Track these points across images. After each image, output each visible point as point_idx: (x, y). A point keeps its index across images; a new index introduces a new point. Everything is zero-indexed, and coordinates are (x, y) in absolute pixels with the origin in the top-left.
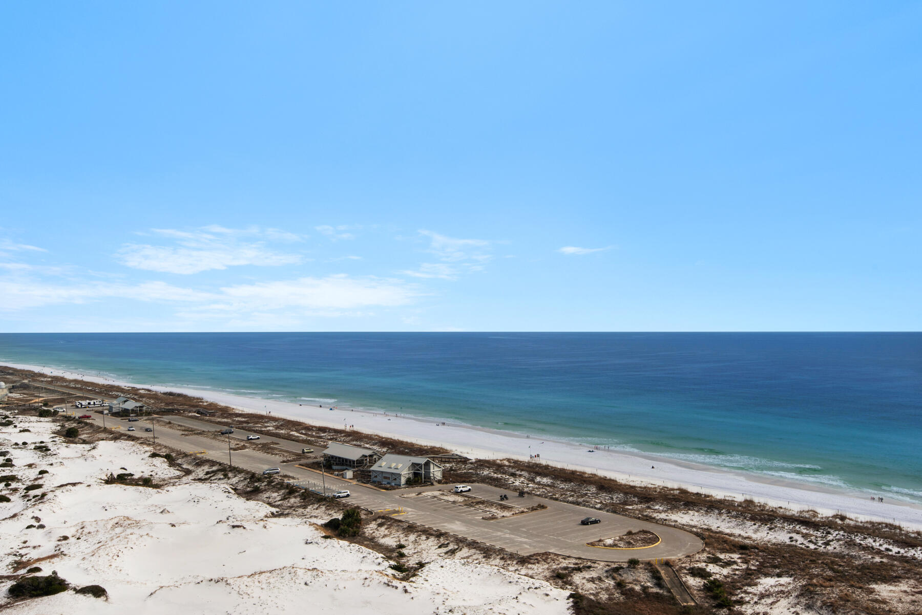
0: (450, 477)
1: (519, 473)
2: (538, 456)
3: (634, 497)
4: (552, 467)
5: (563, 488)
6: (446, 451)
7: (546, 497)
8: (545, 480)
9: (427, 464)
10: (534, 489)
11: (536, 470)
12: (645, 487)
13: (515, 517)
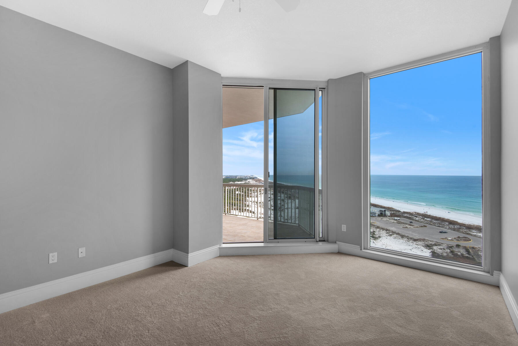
0: (392, 215)
1: (419, 216)
2: (427, 212)
3: (464, 227)
4: (432, 216)
5: (434, 222)
6: (393, 208)
7: (428, 224)
8: (428, 219)
9: (385, 211)
10: (423, 221)
11: (425, 216)
12: (469, 225)
13: (415, 228)
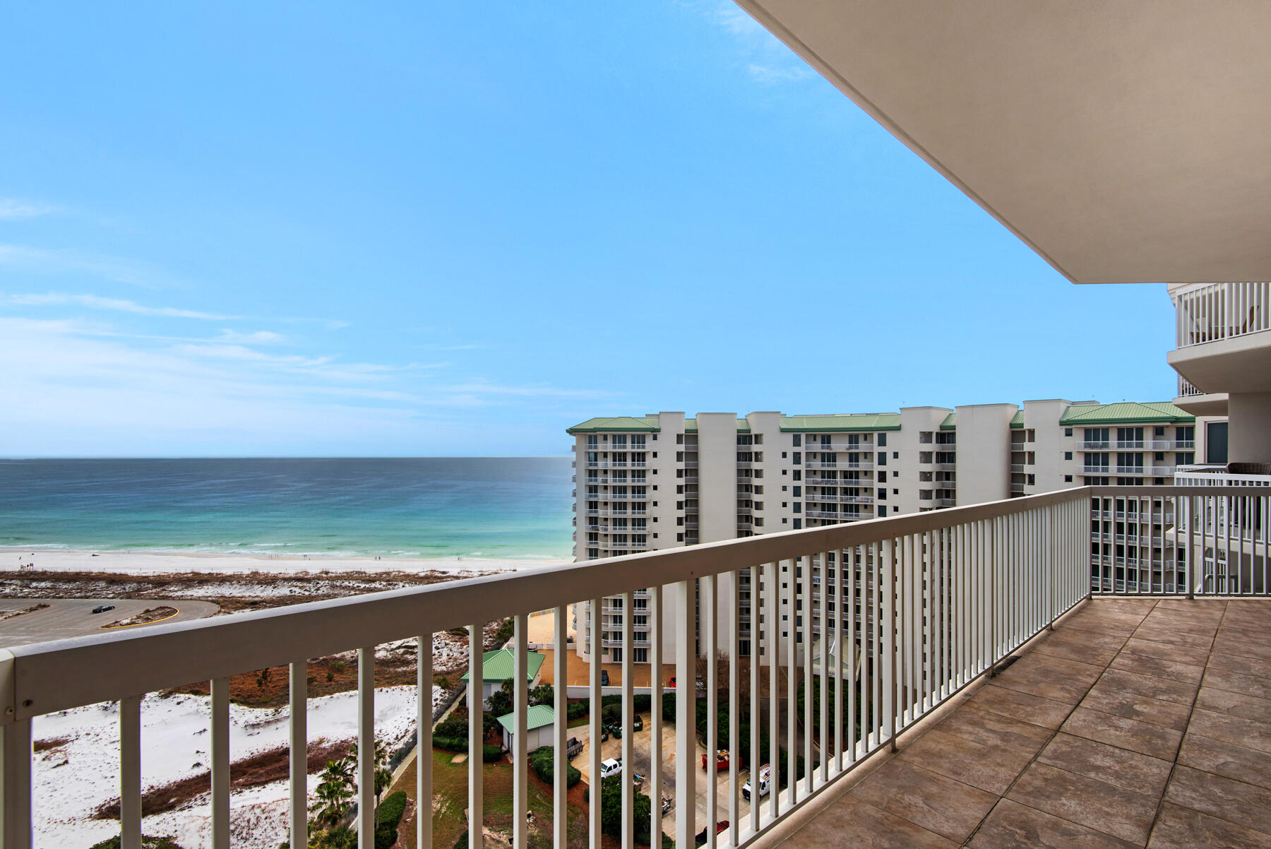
1: (8, 582)
2: (32, 565)
3: (148, 584)
4: (51, 573)
5: (66, 588)
7: (48, 598)
8: (43, 584)
10: (30, 593)
11: (27, 577)
12: (159, 576)
13: (9, 619)
